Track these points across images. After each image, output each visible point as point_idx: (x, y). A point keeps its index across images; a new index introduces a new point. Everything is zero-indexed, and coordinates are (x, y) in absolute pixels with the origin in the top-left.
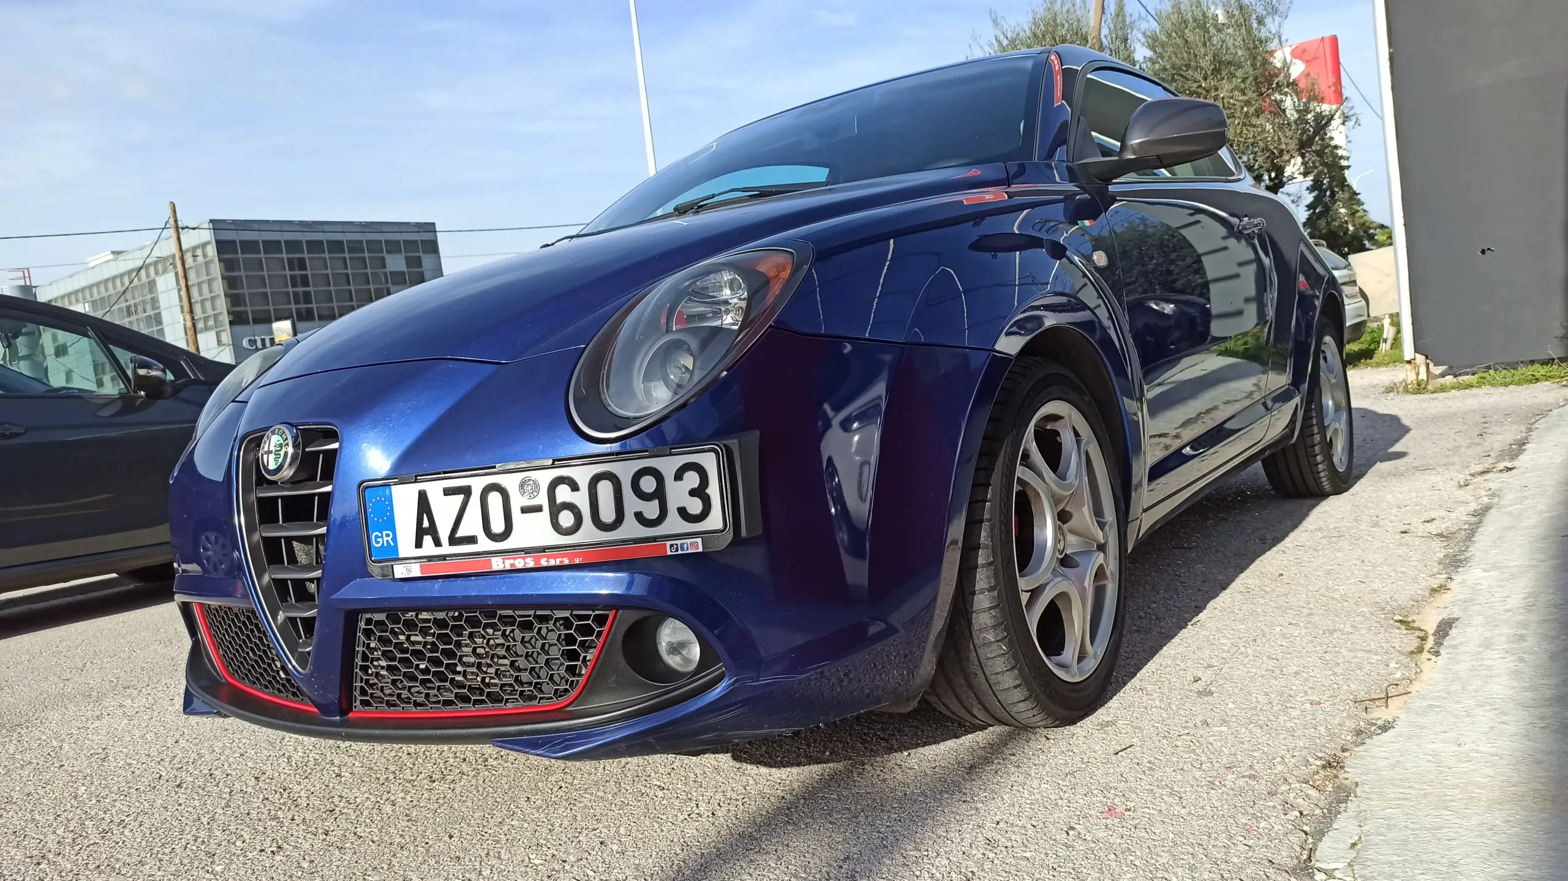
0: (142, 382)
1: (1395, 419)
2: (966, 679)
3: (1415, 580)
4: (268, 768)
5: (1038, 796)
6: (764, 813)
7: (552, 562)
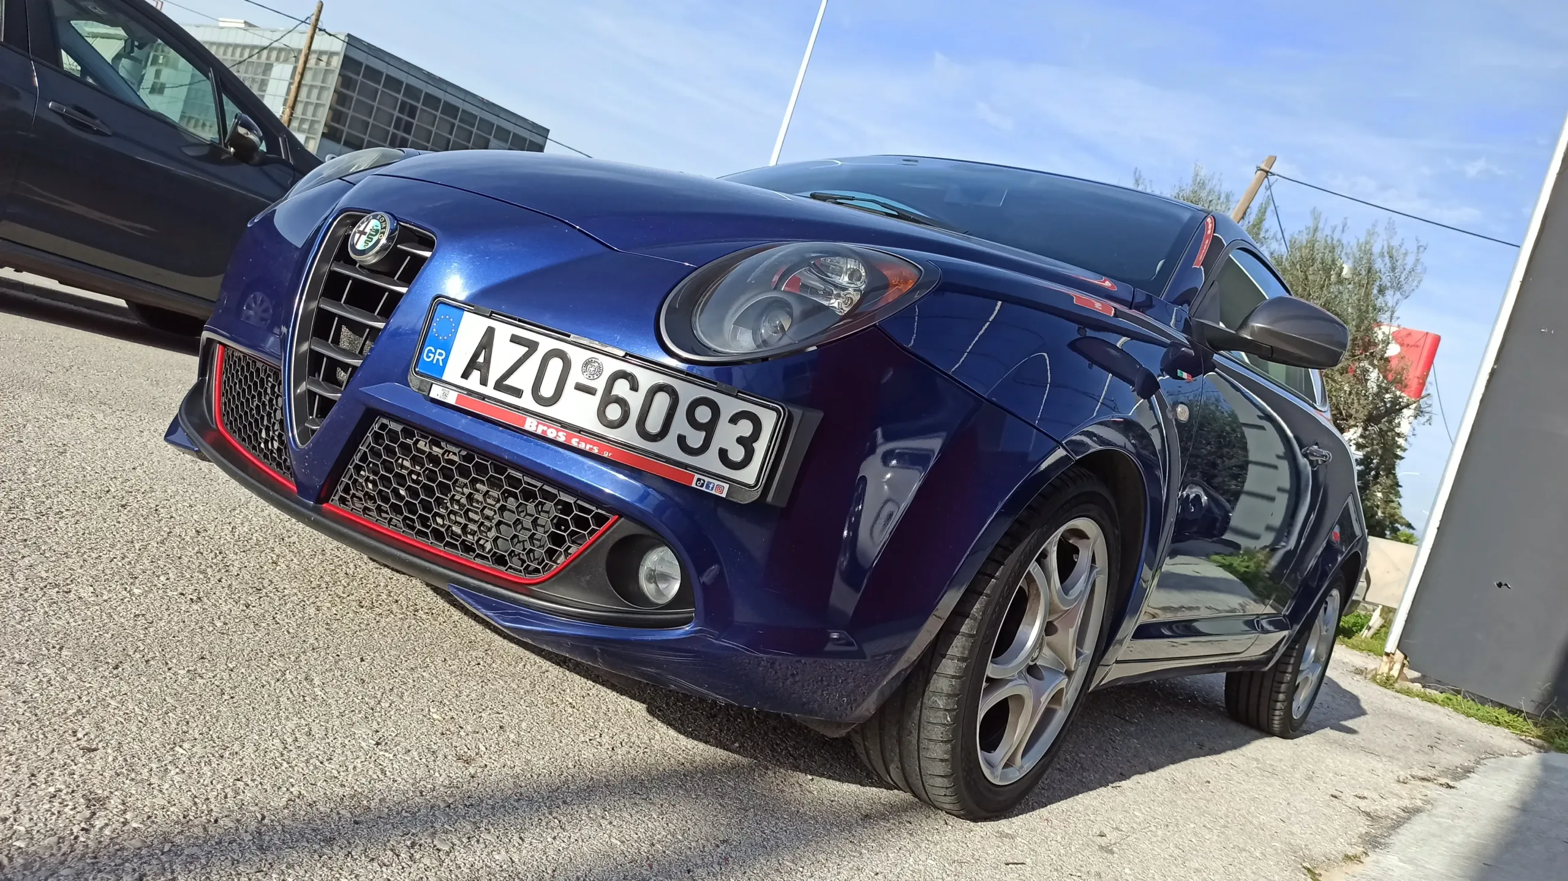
0: (237, 140)
1: (1355, 699)
2: (898, 733)
3: (1333, 840)
4: (211, 529)
5: (921, 867)
6: (661, 769)
7: (582, 446)
